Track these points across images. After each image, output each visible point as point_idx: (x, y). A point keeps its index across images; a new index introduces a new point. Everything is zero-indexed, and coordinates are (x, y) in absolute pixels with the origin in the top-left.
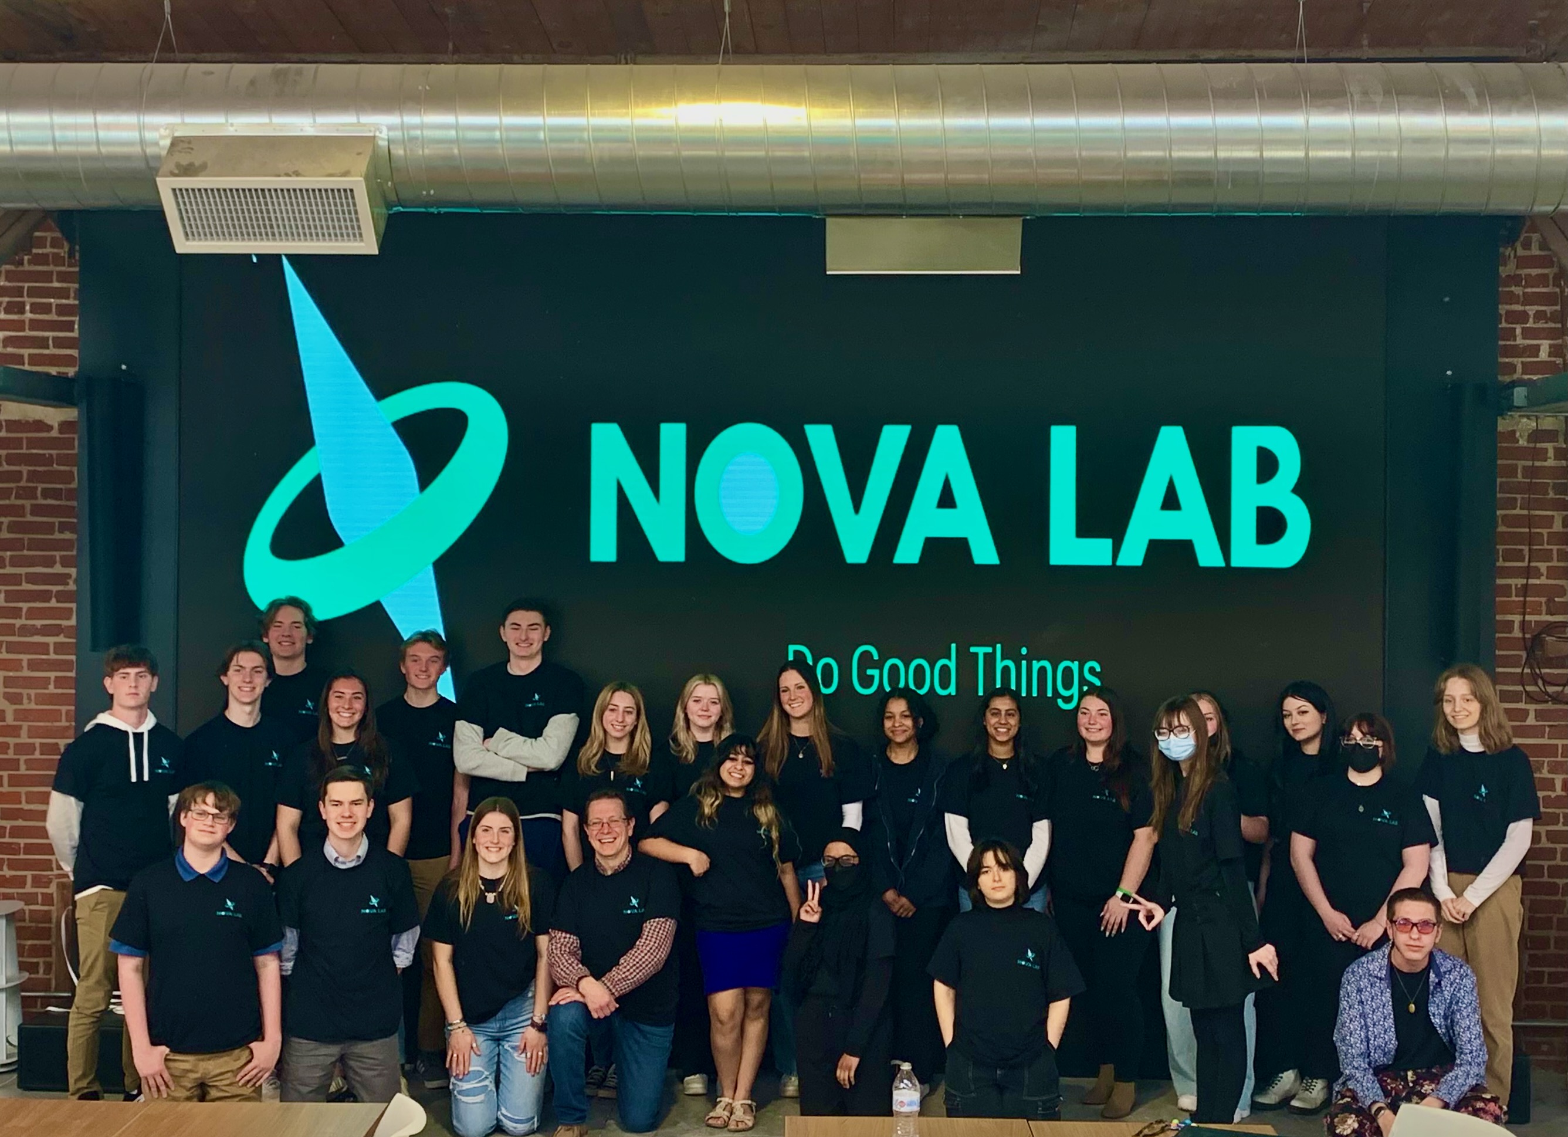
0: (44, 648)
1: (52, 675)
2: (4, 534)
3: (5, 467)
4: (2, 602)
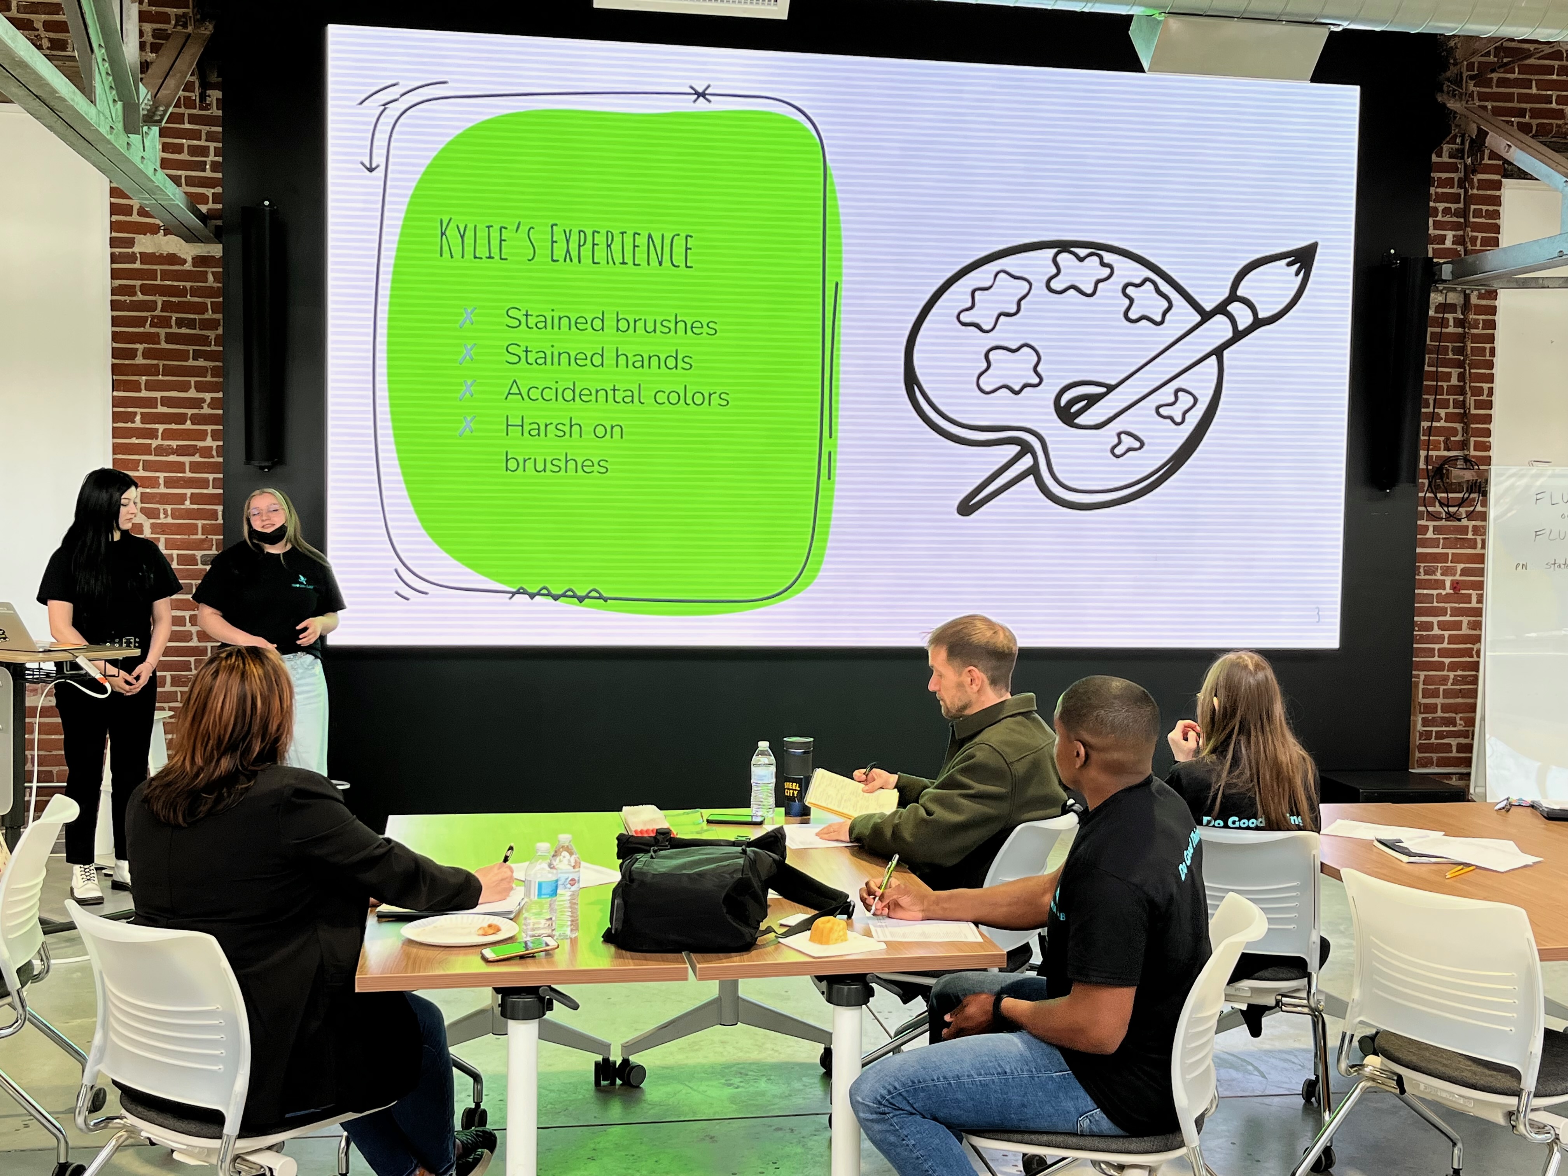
0: (180, 467)
1: (189, 492)
2: (140, 360)
3: (140, 297)
4: (138, 423)
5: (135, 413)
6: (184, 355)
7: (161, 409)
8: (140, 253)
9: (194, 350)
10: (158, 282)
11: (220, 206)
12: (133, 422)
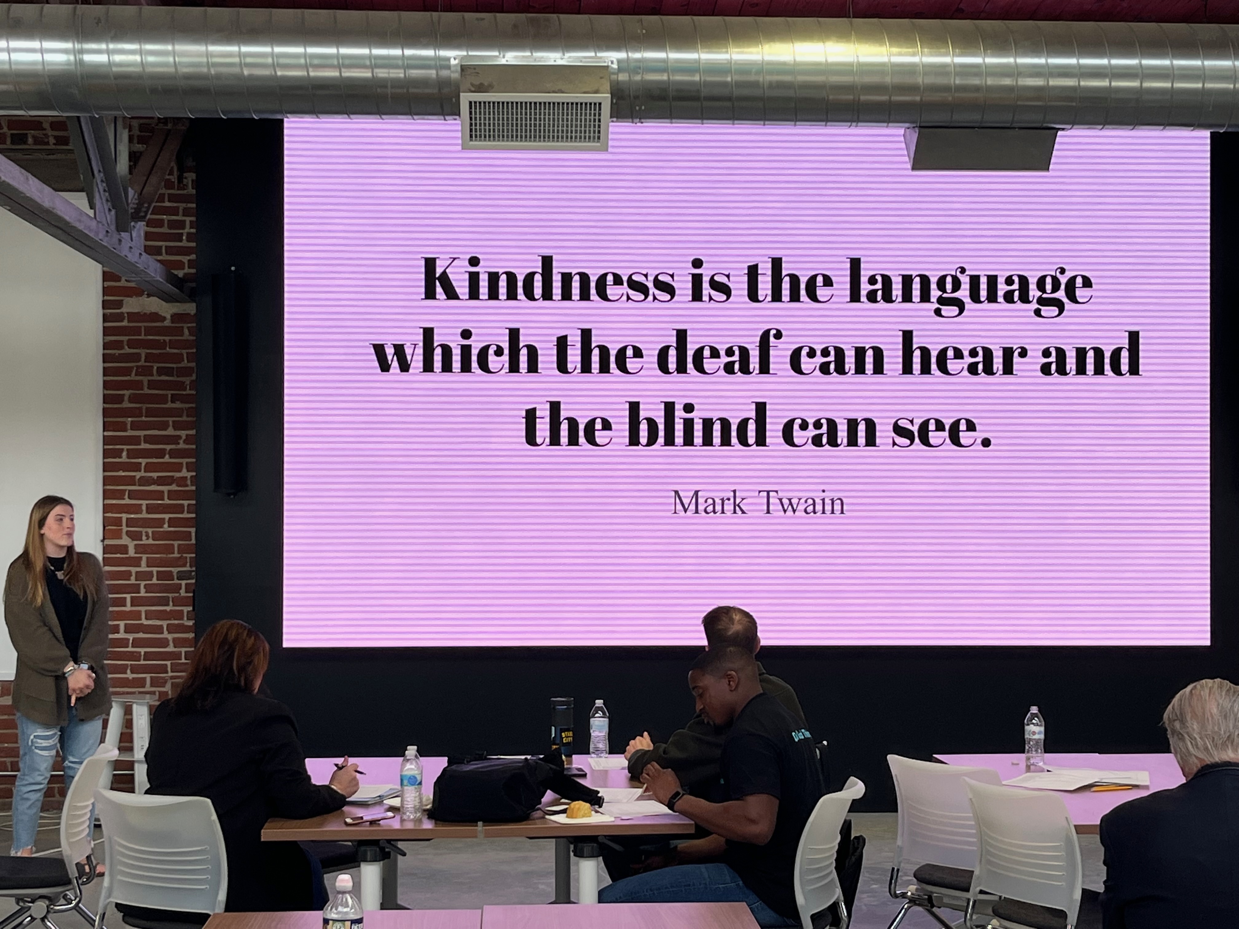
2: (126, 404)
3: (127, 350)
4: (124, 458)
5: (122, 450)
6: (162, 399)
7: (144, 446)
8: (128, 313)
9: (172, 395)
10: (142, 337)
11: (193, 271)
12: (120, 457)
